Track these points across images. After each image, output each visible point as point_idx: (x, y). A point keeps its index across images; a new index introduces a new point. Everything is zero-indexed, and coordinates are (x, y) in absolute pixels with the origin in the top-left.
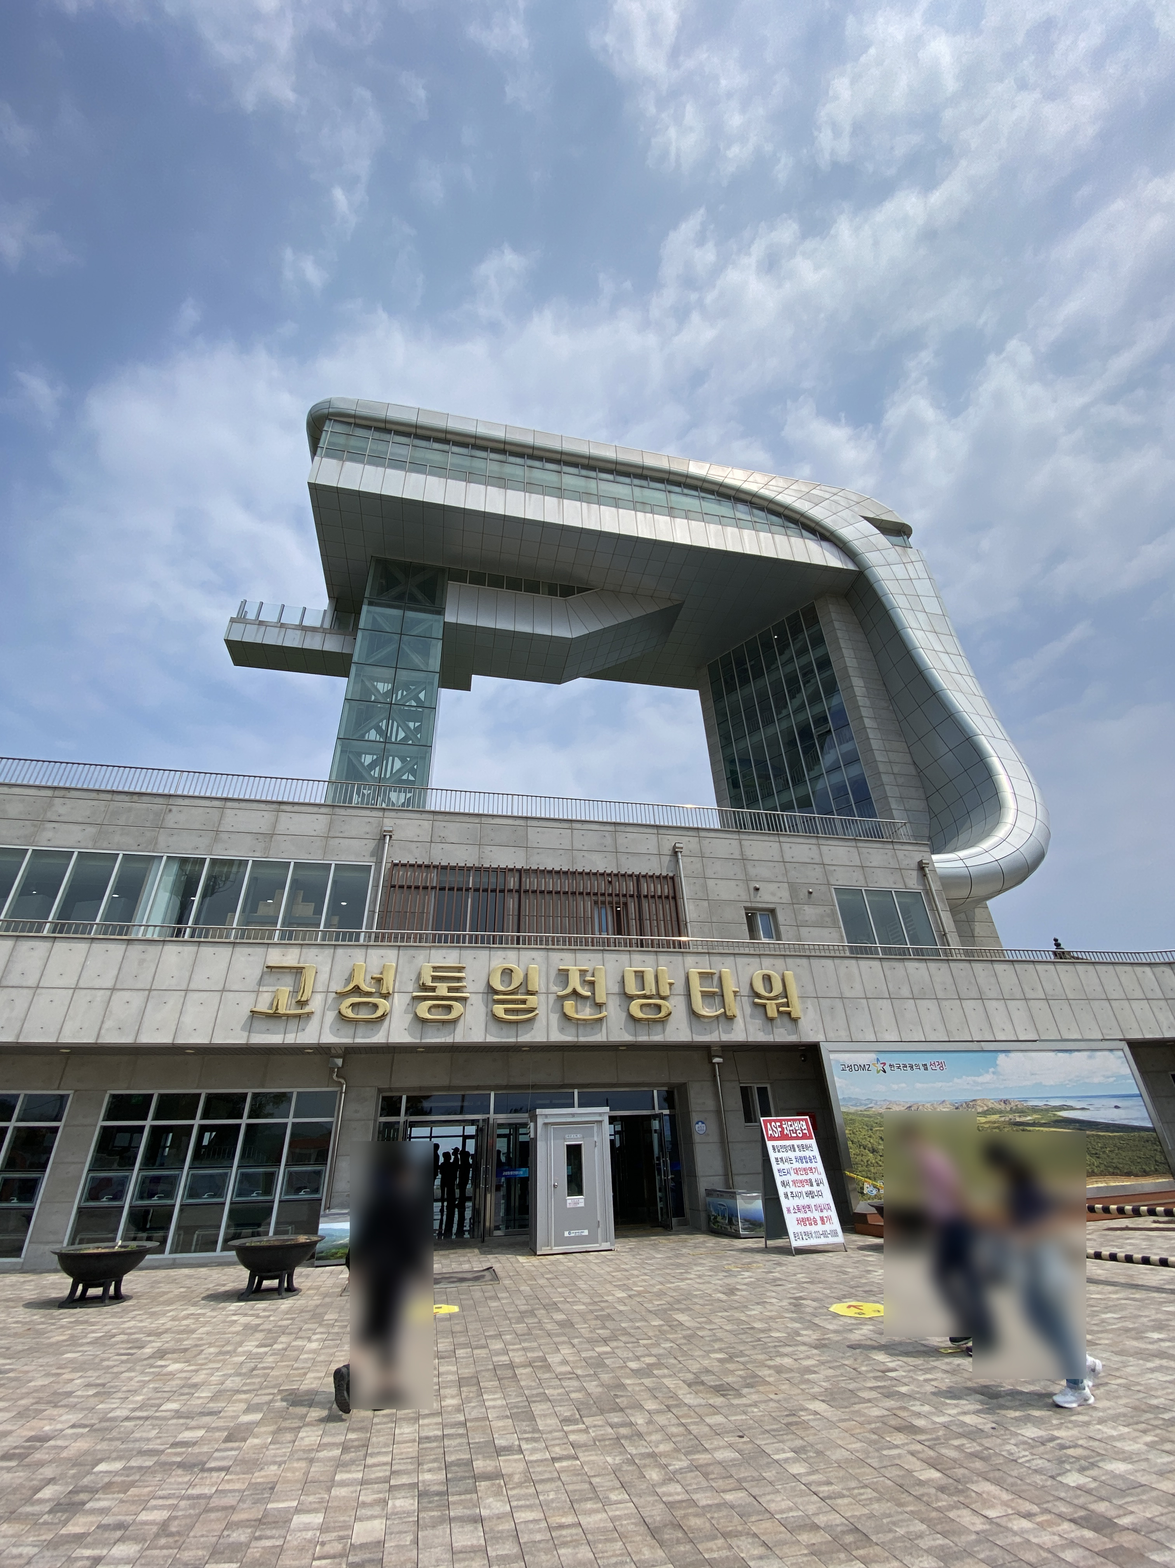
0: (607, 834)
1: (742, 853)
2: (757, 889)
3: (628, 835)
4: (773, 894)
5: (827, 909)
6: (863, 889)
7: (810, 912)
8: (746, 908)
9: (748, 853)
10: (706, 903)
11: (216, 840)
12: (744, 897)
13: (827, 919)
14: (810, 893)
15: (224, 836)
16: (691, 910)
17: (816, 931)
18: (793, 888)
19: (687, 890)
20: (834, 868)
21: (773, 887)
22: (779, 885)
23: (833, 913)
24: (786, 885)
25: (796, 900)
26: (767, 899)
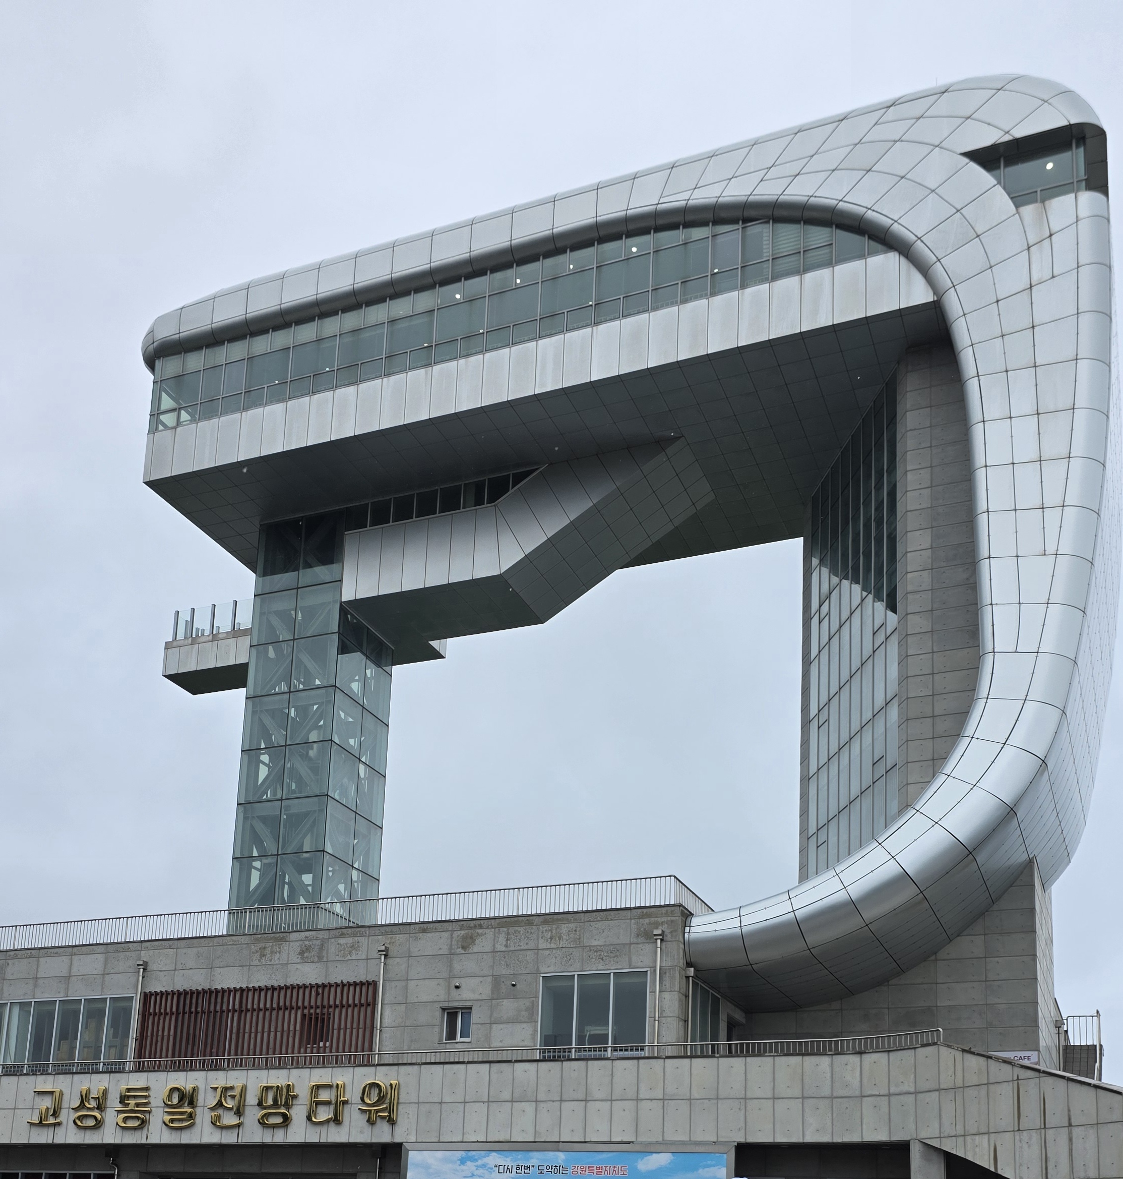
1: (451, 947)
2: (457, 987)
3: (341, 941)
4: (473, 991)
5: (527, 1003)
6: (576, 976)
7: (508, 1007)
8: (444, 1009)
9: (457, 947)
10: (403, 1007)
11: (36, 986)
12: (443, 996)
13: (524, 1013)
14: (514, 985)
15: (40, 982)
16: (389, 1014)
17: (507, 1028)
18: (497, 981)
19: (389, 993)
20: (548, 952)
21: (474, 982)
22: (481, 979)
23: (533, 1006)
24: (489, 979)
25: (497, 994)
26: (465, 996)
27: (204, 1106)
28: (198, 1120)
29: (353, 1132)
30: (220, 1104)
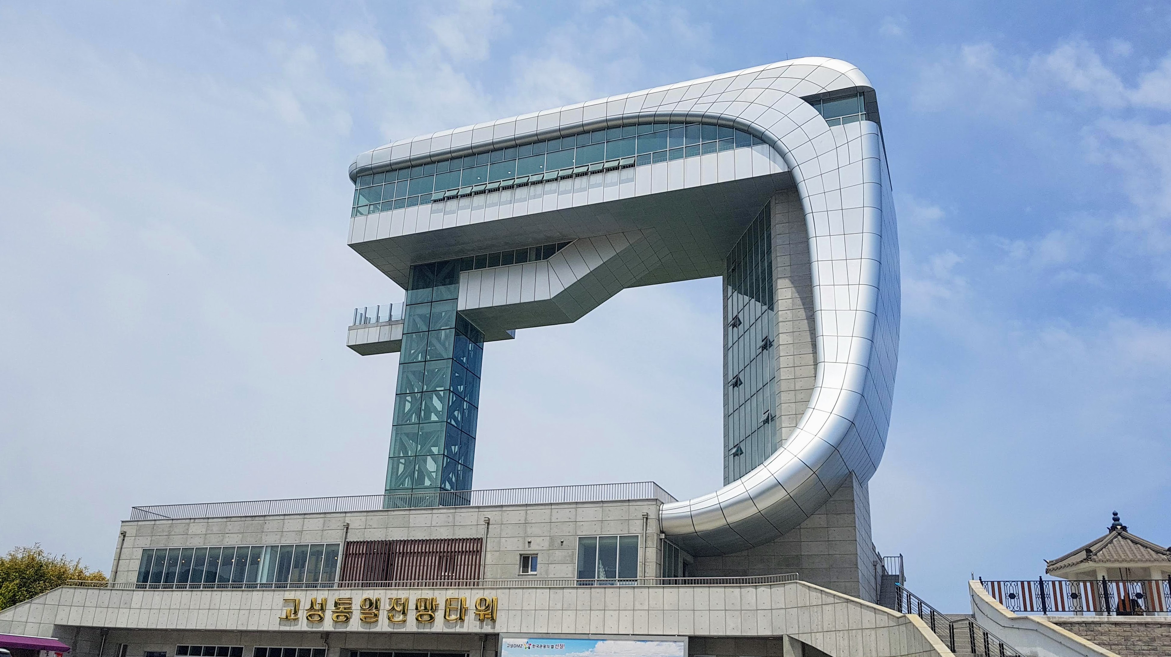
0: (450, 515)
1: (526, 519)
2: (529, 542)
3: (462, 514)
4: (539, 545)
5: (570, 552)
6: (598, 537)
7: (559, 554)
8: (521, 555)
9: (529, 519)
10: (499, 553)
11: (282, 536)
12: (521, 548)
13: (568, 558)
14: (562, 542)
15: (285, 534)
16: (489, 558)
17: (558, 566)
18: (552, 539)
19: (490, 545)
20: (582, 523)
21: (539, 540)
22: (543, 538)
23: (573, 553)
24: (548, 538)
25: (552, 547)
26: (534, 548)
27: (384, 610)
28: (380, 618)
29: (471, 627)
30: (393, 608)
